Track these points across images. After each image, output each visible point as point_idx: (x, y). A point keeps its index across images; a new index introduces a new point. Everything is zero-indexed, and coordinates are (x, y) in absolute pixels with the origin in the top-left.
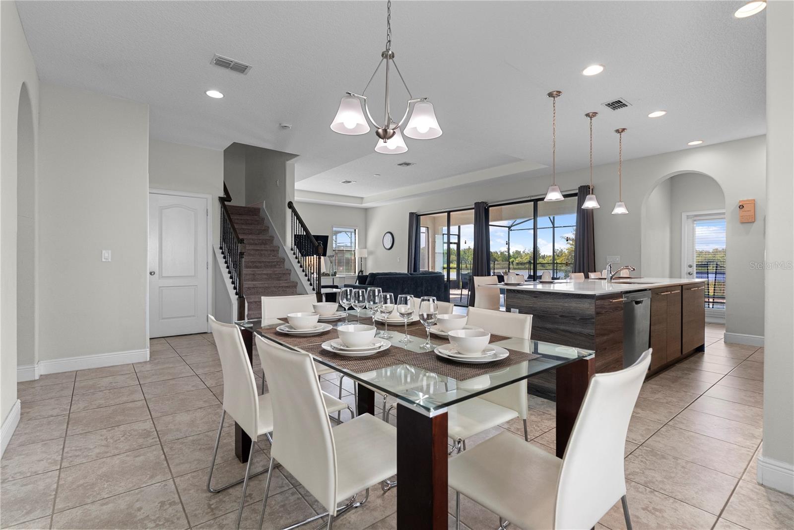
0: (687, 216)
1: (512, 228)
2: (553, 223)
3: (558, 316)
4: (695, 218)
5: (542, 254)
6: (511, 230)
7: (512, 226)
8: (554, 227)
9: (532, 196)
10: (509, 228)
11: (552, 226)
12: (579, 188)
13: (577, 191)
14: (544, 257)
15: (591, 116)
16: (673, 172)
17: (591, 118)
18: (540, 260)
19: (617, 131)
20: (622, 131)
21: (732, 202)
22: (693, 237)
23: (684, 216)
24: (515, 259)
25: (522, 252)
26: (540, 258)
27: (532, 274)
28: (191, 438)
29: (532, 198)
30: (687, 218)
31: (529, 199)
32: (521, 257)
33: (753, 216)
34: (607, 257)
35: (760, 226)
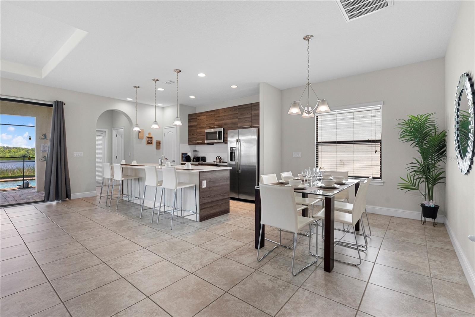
20: (138, 88)
28: (337, 300)
33: (143, 137)
34: (74, 153)
35: (145, 141)
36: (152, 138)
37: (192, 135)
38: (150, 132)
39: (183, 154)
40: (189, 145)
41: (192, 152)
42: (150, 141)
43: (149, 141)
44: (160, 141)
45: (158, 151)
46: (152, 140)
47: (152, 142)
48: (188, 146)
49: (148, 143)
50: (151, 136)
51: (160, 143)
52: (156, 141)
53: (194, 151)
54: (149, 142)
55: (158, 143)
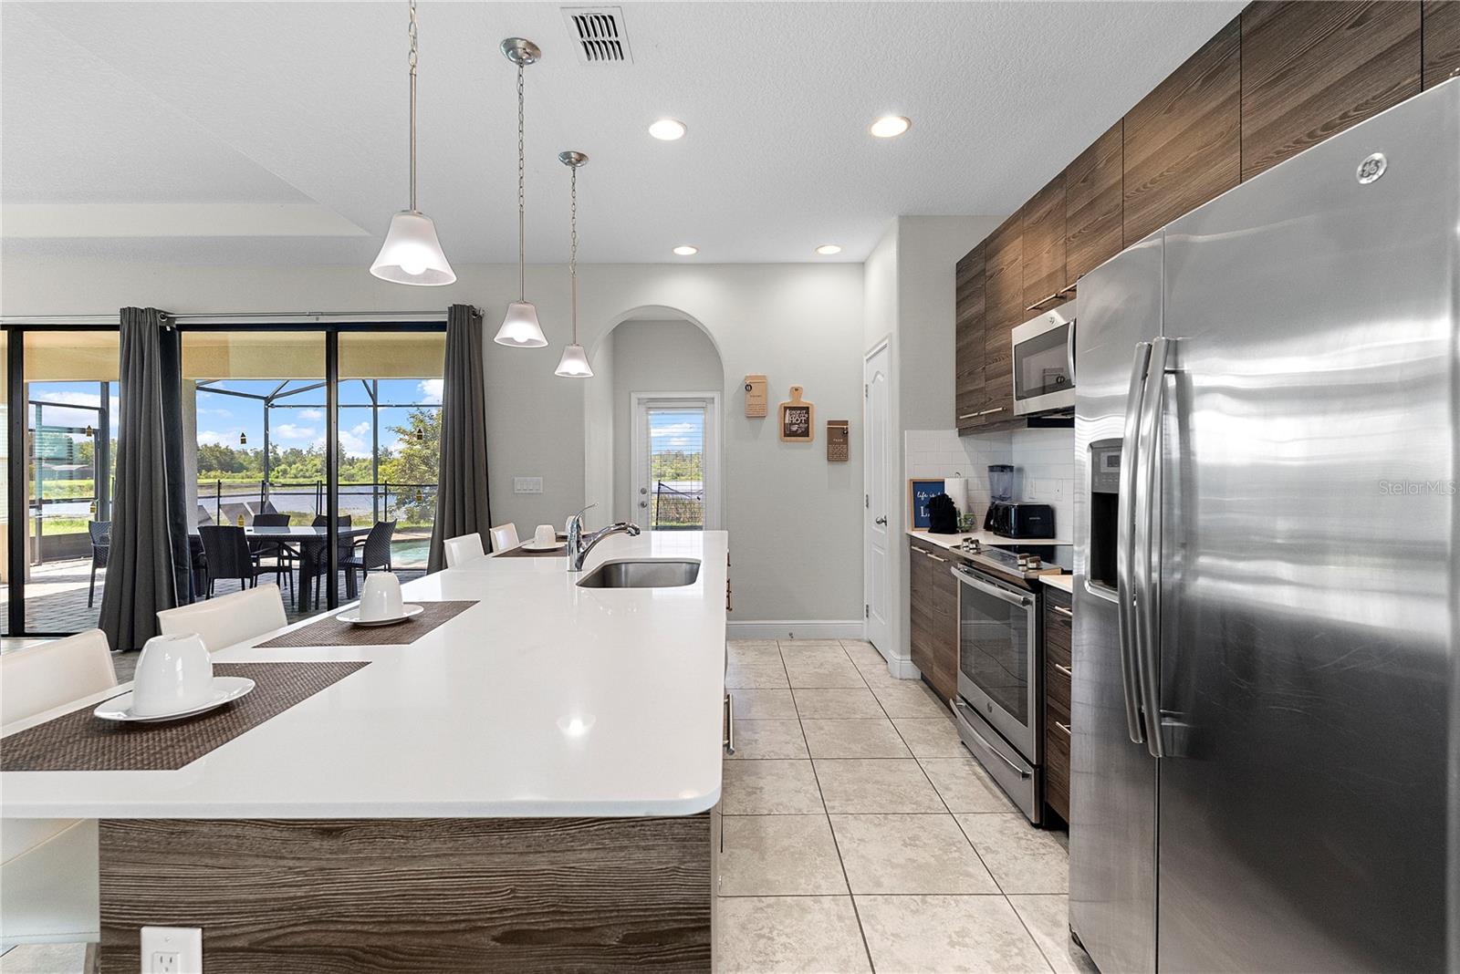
0: (639, 399)
1: (275, 402)
2: (374, 397)
3: (486, 941)
4: (651, 405)
5: (349, 455)
6: (272, 406)
7: (273, 397)
8: (375, 406)
9: (322, 314)
10: (268, 400)
11: (372, 404)
12: (450, 309)
13: (444, 318)
14: (352, 462)
15: (522, 52)
16: (627, 309)
17: (521, 63)
18: (344, 467)
19: (566, 157)
20: (577, 162)
21: (734, 377)
22: (648, 437)
23: (634, 397)
24: (290, 466)
25: (304, 452)
26: (343, 463)
27: (325, 513)
29: (323, 320)
30: (639, 404)
31: (312, 320)
32: (303, 461)
33: (764, 407)
34: (516, 479)
35: (773, 424)
36: (807, 409)
37: (970, 374)
38: (796, 385)
39: (918, 486)
40: (962, 433)
41: (986, 472)
42: (797, 425)
43: (792, 424)
44: (846, 423)
45: (838, 467)
46: (807, 421)
47: (807, 429)
48: (958, 439)
49: (789, 433)
50: (804, 401)
51: (845, 434)
52: (830, 423)
53: (992, 469)
54: (794, 428)
55: (839, 435)
